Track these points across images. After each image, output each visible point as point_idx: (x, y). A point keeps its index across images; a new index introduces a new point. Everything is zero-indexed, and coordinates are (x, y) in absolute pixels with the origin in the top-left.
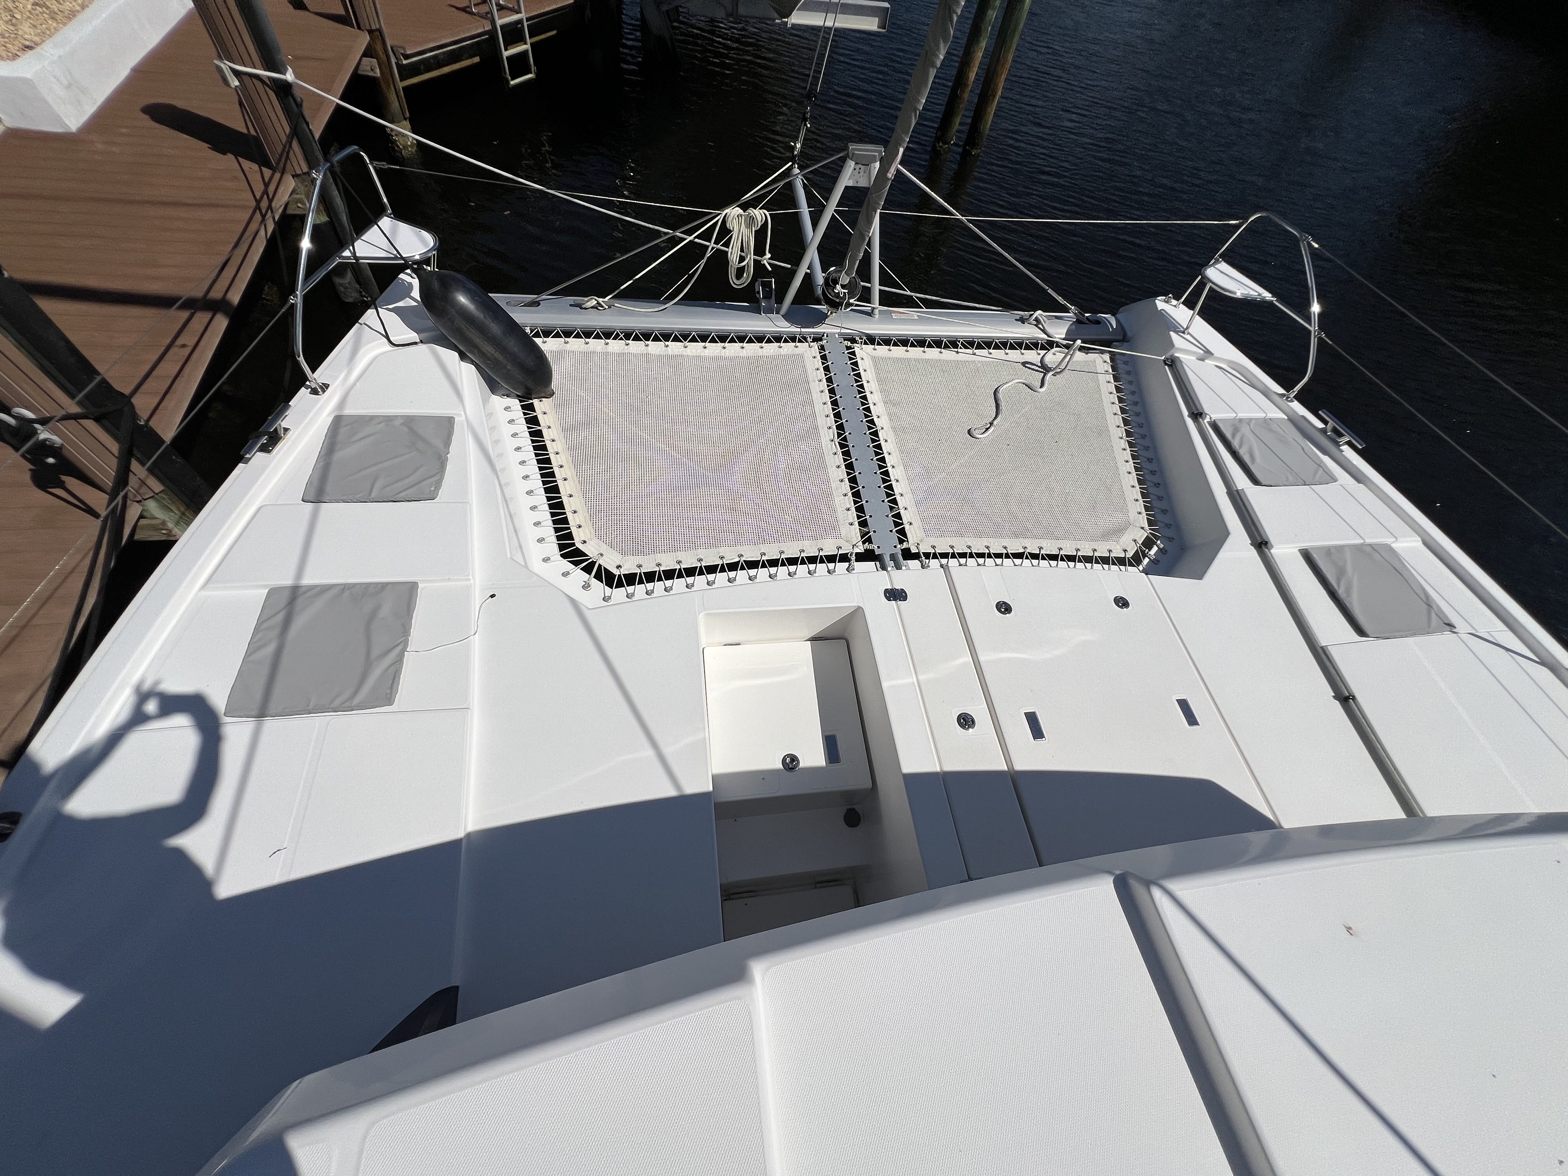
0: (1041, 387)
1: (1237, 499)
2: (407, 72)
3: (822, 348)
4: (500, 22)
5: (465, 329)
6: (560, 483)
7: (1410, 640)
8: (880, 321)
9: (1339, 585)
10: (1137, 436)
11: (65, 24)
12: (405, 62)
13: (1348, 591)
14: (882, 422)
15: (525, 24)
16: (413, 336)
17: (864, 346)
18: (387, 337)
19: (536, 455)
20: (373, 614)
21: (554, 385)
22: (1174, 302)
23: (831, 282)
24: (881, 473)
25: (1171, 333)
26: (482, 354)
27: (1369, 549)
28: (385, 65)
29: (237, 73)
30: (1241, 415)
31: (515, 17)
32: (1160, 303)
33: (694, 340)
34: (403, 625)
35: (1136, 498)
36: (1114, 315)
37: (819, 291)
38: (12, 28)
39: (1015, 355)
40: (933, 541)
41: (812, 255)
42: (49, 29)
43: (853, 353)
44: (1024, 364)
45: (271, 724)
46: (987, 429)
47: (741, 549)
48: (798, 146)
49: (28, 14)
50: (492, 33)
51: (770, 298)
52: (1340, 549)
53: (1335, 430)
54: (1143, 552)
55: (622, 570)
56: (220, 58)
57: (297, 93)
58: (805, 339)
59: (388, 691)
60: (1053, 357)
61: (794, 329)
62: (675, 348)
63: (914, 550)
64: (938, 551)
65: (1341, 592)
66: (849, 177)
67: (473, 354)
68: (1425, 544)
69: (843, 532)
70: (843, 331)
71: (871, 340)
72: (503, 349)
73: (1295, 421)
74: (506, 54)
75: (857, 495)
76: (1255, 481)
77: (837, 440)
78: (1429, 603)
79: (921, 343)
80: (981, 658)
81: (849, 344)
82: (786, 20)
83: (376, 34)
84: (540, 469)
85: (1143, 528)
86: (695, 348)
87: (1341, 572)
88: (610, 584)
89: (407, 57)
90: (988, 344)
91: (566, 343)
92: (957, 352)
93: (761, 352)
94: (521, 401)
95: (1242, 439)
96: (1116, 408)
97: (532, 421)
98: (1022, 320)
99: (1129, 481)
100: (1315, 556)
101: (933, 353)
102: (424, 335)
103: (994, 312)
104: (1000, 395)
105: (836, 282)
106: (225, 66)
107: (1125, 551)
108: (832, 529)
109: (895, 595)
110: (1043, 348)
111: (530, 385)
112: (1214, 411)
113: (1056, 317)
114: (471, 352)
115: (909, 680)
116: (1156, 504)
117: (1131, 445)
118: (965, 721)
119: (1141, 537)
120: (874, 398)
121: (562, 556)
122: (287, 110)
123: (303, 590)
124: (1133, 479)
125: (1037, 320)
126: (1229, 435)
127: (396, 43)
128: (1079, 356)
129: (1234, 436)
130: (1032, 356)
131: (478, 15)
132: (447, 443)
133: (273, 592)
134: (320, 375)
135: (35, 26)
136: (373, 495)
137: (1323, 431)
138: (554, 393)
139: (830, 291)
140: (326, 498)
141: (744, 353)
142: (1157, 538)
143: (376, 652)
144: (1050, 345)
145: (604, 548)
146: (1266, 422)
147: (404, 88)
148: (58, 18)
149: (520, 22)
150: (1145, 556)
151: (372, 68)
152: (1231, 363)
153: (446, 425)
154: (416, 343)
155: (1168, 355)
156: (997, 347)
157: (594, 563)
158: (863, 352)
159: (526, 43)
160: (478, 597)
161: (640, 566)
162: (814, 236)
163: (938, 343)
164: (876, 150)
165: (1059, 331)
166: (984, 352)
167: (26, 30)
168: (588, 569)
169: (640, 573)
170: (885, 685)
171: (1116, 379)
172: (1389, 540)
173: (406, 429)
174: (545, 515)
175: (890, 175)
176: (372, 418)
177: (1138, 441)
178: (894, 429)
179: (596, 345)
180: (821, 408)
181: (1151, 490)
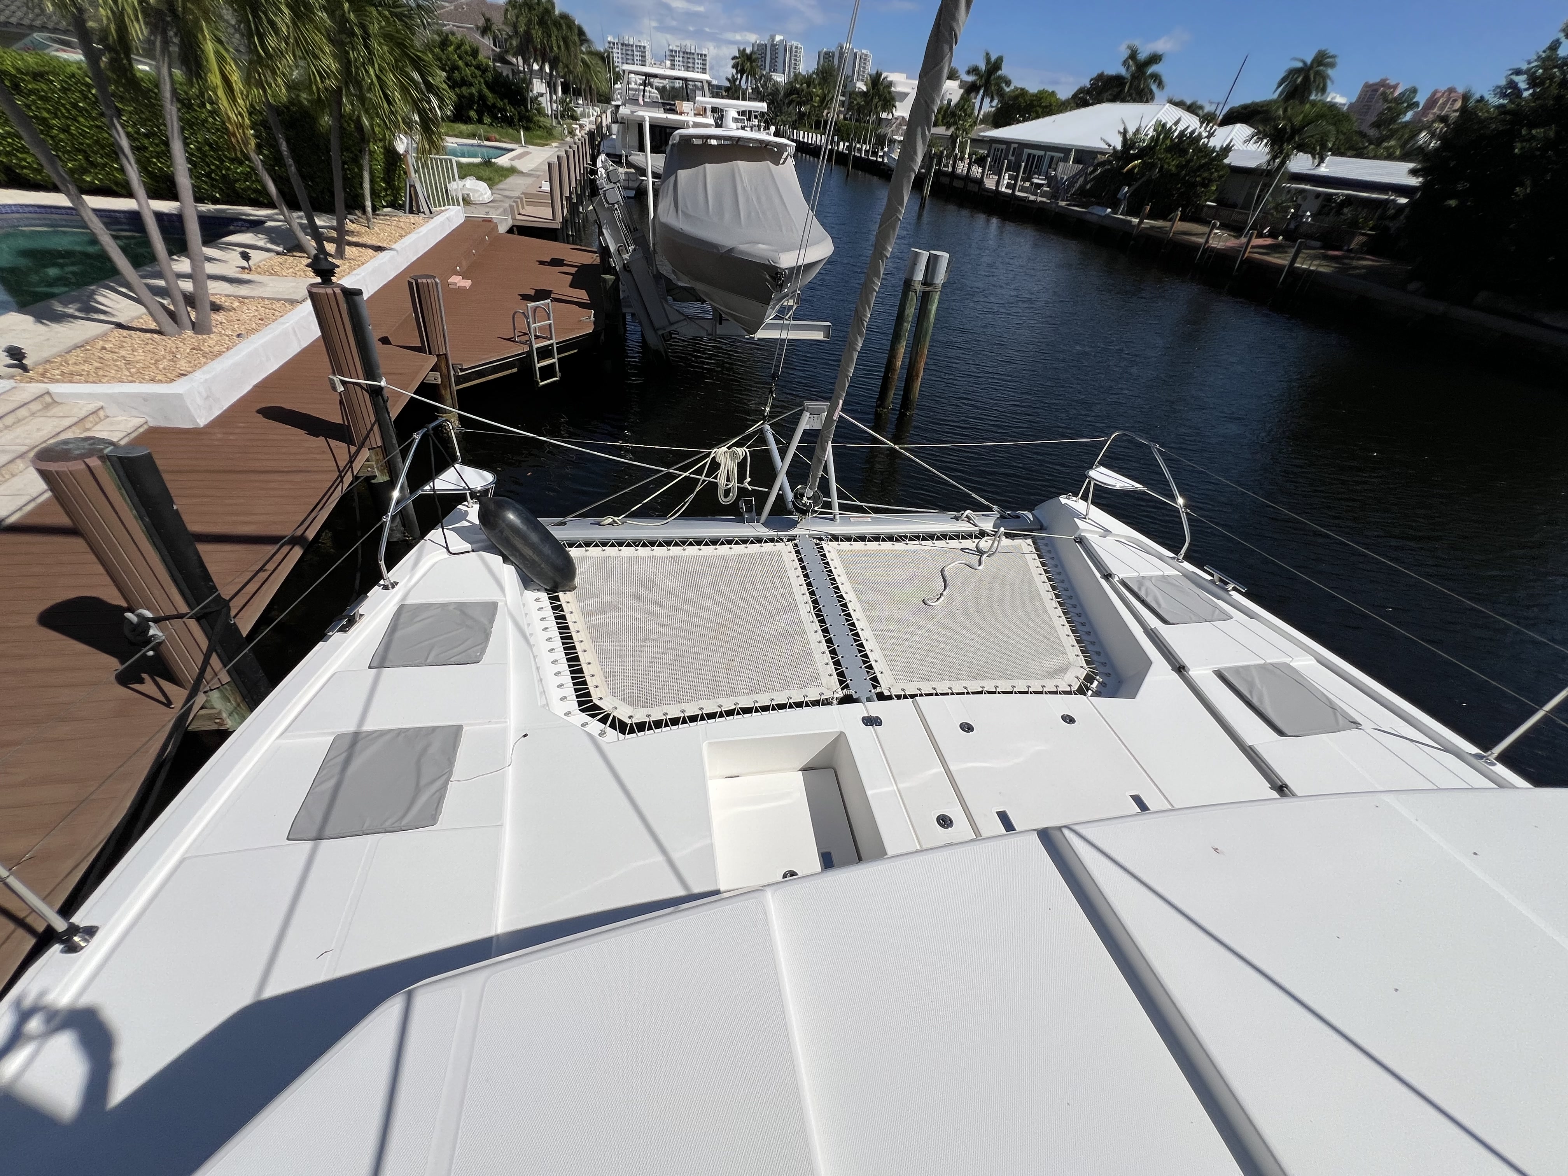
0: (979, 565)
1: (1153, 636)
2: (459, 380)
3: (796, 545)
4: (535, 346)
5: (511, 538)
6: (580, 654)
7: (1324, 736)
8: (841, 524)
9: (1252, 698)
10: (1064, 597)
11: (213, 360)
12: (460, 374)
13: (1261, 700)
14: (850, 597)
15: (555, 346)
16: (468, 546)
17: (829, 543)
18: (447, 548)
19: (560, 633)
20: (425, 750)
21: (577, 581)
22: (1074, 499)
23: (799, 496)
24: (852, 635)
25: (1075, 519)
26: (522, 557)
27: (1271, 668)
28: (446, 377)
29: (344, 383)
30: (1142, 574)
31: (551, 342)
32: (1063, 500)
33: (691, 544)
34: (449, 759)
35: (1073, 644)
36: (1030, 510)
37: (791, 505)
38: (173, 363)
39: (954, 544)
40: (902, 685)
41: (782, 479)
42: (200, 363)
43: (822, 548)
44: (962, 550)
45: (325, 845)
46: (938, 599)
47: (736, 699)
48: (768, 409)
49: (186, 355)
50: (530, 354)
51: (751, 511)
52: (1247, 668)
53: (1221, 580)
54: (1086, 686)
55: (633, 720)
56: (334, 374)
57: (386, 393)
58: (782, 540)
59: (434, 813)
60: (985, 544)
61: (772, 533)
62: (675, 551)
63: (886, 693)
64: (907, 693)
65: (1255, 701)
66: (806, 423)
67: (516, 557)
68: (1318, 661)
69: (824, 681)
70: (811, 532)
71: (835, 538)
72: (539, 553)
73: (1188, 576)
74: (538, 365)
75: (833, 652)
76: (1165, 621)
77: (813, 612)
78: (1333, 707)
79: (876, 538)
80: (952, 768)
81: (818, 541)
82: (753, 336)
83: (443, 358)
84: (563, 643)
85: (1082, 667)
86: (692, 551)
87: (1251, 686)
88: (623, 731)
89: (462, 370)
90: (931, 537)
91: (587, 551)
92: (907, 544)
93: (746, 551)
94: (548, 594)
95: (1146, 590)
96: (1044, 578)
97: (557, 608)
98: (957, 518)
99: (1064, 632)
100: (1227, 674)
101: (887, 545)
102: (475, 546)
103: (933, 514)
104: (946, 573)
105: (802, 495)
106: (337, 379)
107: (1070, 686)
108: (815, 678)
109: (871, 721)
110: (976, 537)
111: (558, 579)
112: (1120, 572)
113: (983, 515)
114: (513, 555)
115: (891, 789)
116: (1090, 648)
117: (1060, 604)
118: (945, 821)
119: (1082, 675)
120: (842, 580)
121: (580, 710)
122: (375, 405)
123: (363, 735)
124: (1067, 629)
125: (967, 517)
126: (1136, 589)
127: (455, 362)
128: (1005, 541)
129: (1140, 589)
130: (969, 544)
131: (520, 342)
132: (492, 621)
133: (338, 738)
134: (391, 576)
135: (190, 362)
136: (429, 661)
137: (1213, 582)
138: (576, 587)
139: (799, 502)
140: (386, 665)
141: (732, 552)
142: (1096, 674)
143: (423, 782)
144: (983, 534)
145: (617, 703)
146: (1164, 578)
147: (457, 391)
148: (208, 356)
149: (552, 345)
150: (1088, 689)
151: (436, 378)
152: (1126, 537)
153: (491, 608)
154: (468, 552)
155: (1076, 535)
156: (938, 539)
157: (608, 715)
158: (830, 547)
159: (554, 358)
160: (512, 737)
161: (648, 716)
162: (782, 466)
163: (890, 538)
164: (824, 405)
165: (988, 525)
166: (929, 543)
167: (183, 365)
168: (604, 720)
169: (649, 722)
170: (869, 793)
171: (1040, 557)
172: (1287, 660)
173: (458, 612)
174: (567, 679)
175: (835, 418)
176: (431, 605)
177: (1066, 601)
178: (860, 600)
179: (610, 551)
180: (798, 589)
181: (1084, 637)
